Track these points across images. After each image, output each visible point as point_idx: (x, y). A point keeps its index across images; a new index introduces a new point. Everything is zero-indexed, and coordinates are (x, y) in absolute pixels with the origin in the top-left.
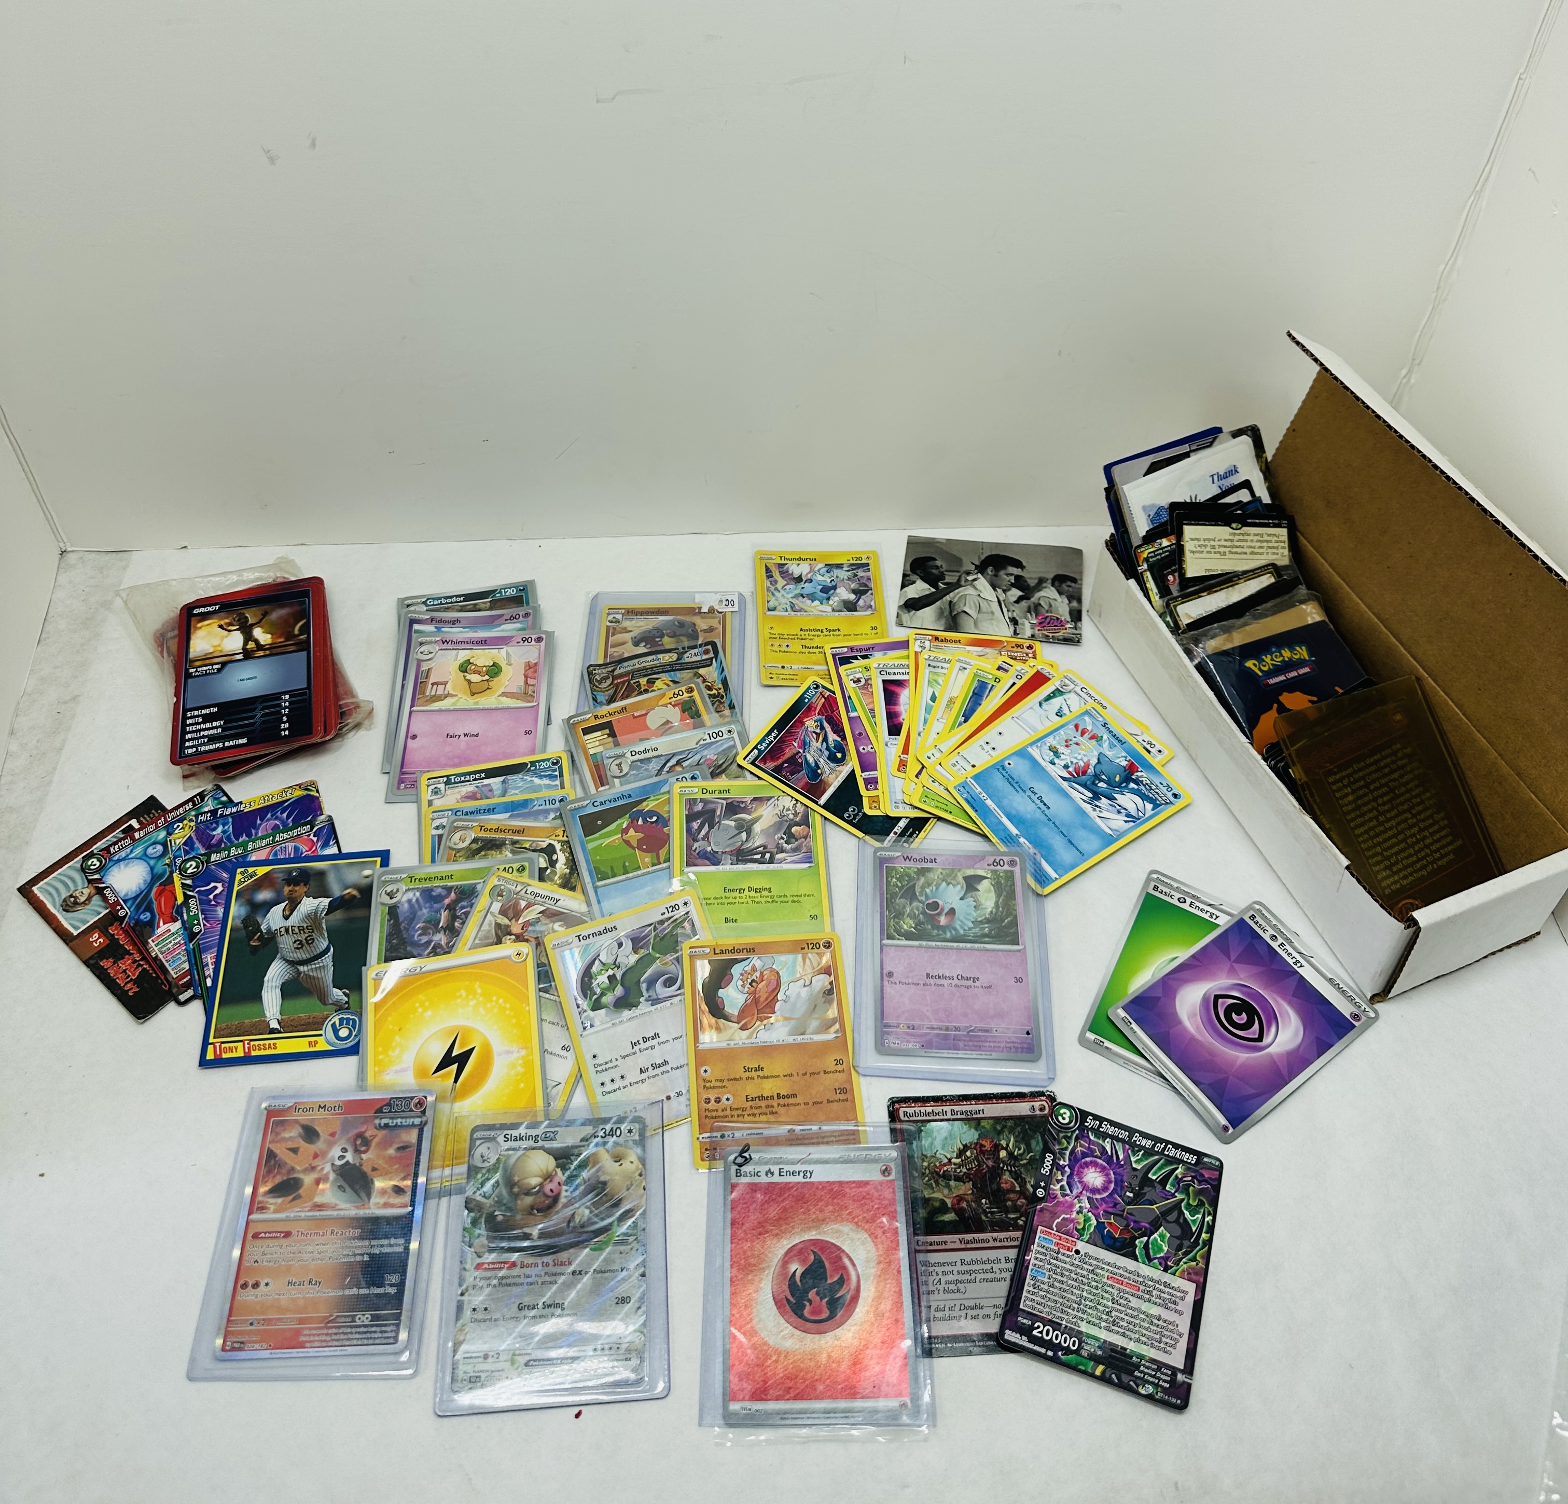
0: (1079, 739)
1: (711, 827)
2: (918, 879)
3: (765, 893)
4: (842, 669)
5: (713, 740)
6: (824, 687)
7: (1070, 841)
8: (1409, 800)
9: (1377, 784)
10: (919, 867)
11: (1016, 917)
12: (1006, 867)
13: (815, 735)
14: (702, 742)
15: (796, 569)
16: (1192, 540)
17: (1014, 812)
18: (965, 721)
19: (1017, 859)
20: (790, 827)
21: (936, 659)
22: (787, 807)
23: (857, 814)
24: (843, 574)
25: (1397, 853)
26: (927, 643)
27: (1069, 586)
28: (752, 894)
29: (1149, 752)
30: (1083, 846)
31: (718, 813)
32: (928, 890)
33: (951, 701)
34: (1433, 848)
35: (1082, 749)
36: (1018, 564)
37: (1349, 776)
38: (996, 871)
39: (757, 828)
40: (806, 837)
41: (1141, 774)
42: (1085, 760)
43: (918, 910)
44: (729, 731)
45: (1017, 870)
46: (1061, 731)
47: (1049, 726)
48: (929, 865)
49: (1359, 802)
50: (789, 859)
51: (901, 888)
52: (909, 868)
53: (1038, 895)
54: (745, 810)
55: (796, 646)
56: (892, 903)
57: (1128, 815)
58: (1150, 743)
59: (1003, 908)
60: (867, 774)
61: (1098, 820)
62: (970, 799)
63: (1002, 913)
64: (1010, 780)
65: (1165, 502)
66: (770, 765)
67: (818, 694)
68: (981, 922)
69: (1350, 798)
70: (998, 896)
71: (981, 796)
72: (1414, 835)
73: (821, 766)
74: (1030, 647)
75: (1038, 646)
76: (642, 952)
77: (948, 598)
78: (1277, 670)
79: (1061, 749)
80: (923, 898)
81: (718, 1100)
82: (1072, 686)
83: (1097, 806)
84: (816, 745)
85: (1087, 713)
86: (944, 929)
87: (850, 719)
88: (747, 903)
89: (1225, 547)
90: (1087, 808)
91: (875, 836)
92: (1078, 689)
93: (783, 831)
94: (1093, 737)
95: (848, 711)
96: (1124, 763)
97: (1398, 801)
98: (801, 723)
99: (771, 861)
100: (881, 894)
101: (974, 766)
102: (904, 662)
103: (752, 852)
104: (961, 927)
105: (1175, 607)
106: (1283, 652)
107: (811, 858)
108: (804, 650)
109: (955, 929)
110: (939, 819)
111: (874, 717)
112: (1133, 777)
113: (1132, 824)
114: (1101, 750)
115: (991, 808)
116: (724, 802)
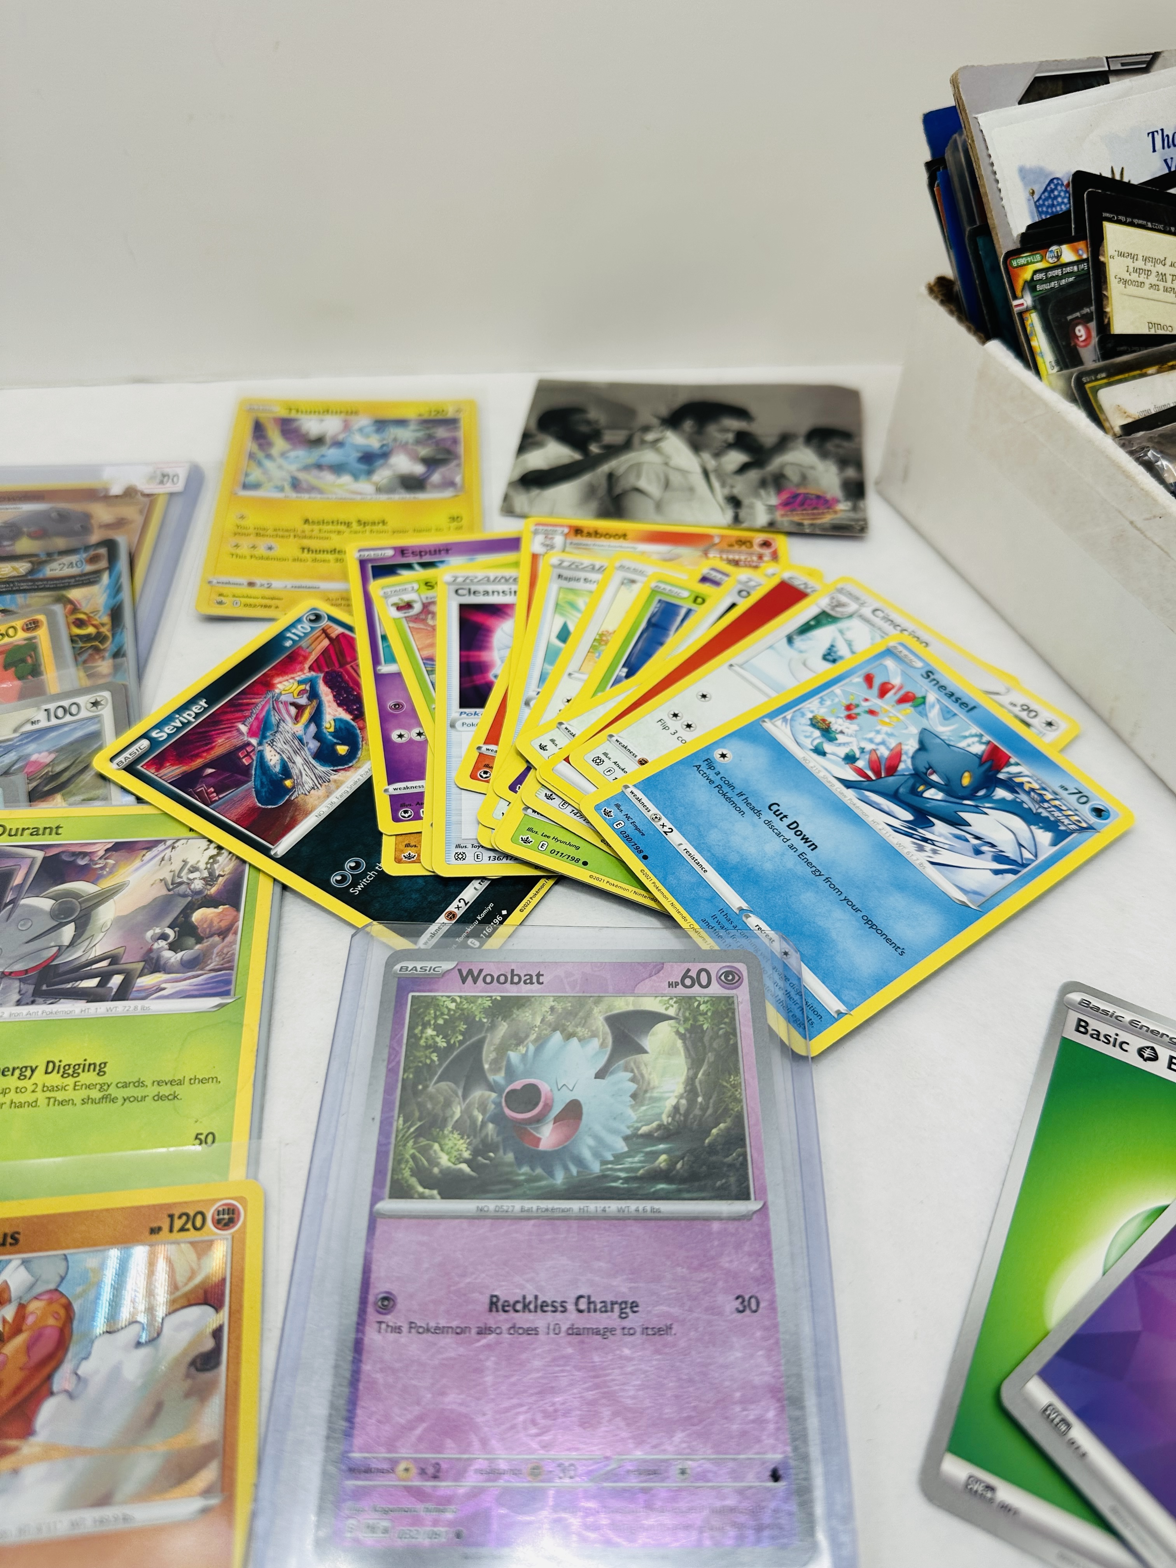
0: (875, 702)
2: (493, 1027)
3: (90, 1077)
4: (377, 587)
5: (54, 722)
6: (331, 619)
7: (870, 925)
10: (497, 995)
11: (739, 1120)
12: (715, 989)
13: (293, 711)
14: (29, 727)
15: (312, 426)
16: (1121, 254)
17: (734, 859)
18: (628, 676)
19: (742, 968)
20: (191, 908)
21: (576, 567)
22: (192, 862)
23: (364, 875)
24: (406, 434)
26: (559, 540)
27: (838, 446)
28: (55, 1079)
29: (1028, 724)
30: (900, 931)
31: (18, 880)
32: (514, 1056)
33: (601, 639)
35: (884, 723)
36: (741, 413)
38: (690, 999)
39: (106, 914)
40: (223, 933)
41: (1020, 771)
42: (893, 743)
43: (483, 1109)
44: (95, 704)
45: (742, 995)
46: (837, 689)
47: (808, 680)
48: (524, 990)
50: (170, 988)
51: (443, 1053)
52: (472, 1000)
53: (797, 1058)
54: (85, 872)
55: (288, 548)
56: (416, 1093)
57: (997, 859)
58: (1028, 710)
59: (708, 1098)
60: (401, 787)
61: (932, 873)
62: (630, 830)
63: (704, 1109)
64: (726, 789)
66: (172, 771)
67: (317, 632)
68: (648, 1136)
70: (695, 1063)
71: (658, 825)
73: (294, 771)
74: (766, 544)
75: (782, 543)
79: (838, 724)
80: (499, 1078)
82: (854, 606)
83: (925, 840)
84: (291, 728)
85: (889, 652)
86: (547, 1160)
87: (379, 678)
88: (34, 1104)
90: (905, 845)
91: (398, 925)
92: (867, 611)
93: (169, 920)
94: (905, 699)
95: (376, 661)
96: (978, 749)
98: (266, 685)
99: (122, 994)
100: (392, 1071)
101: (643, 762)
102: (509, 572)
103: (80, 971)
104: (596, 1154)
105: (1095, 390)
107: (228, 982)
108: (306, 555)
109: (580, 1162)
110: (560, 879)
111: (431, 672)
112: (1001, 776)
113: (1010, 877)
114: (925, 724)
115: (681, 849)
116: (39, 855)
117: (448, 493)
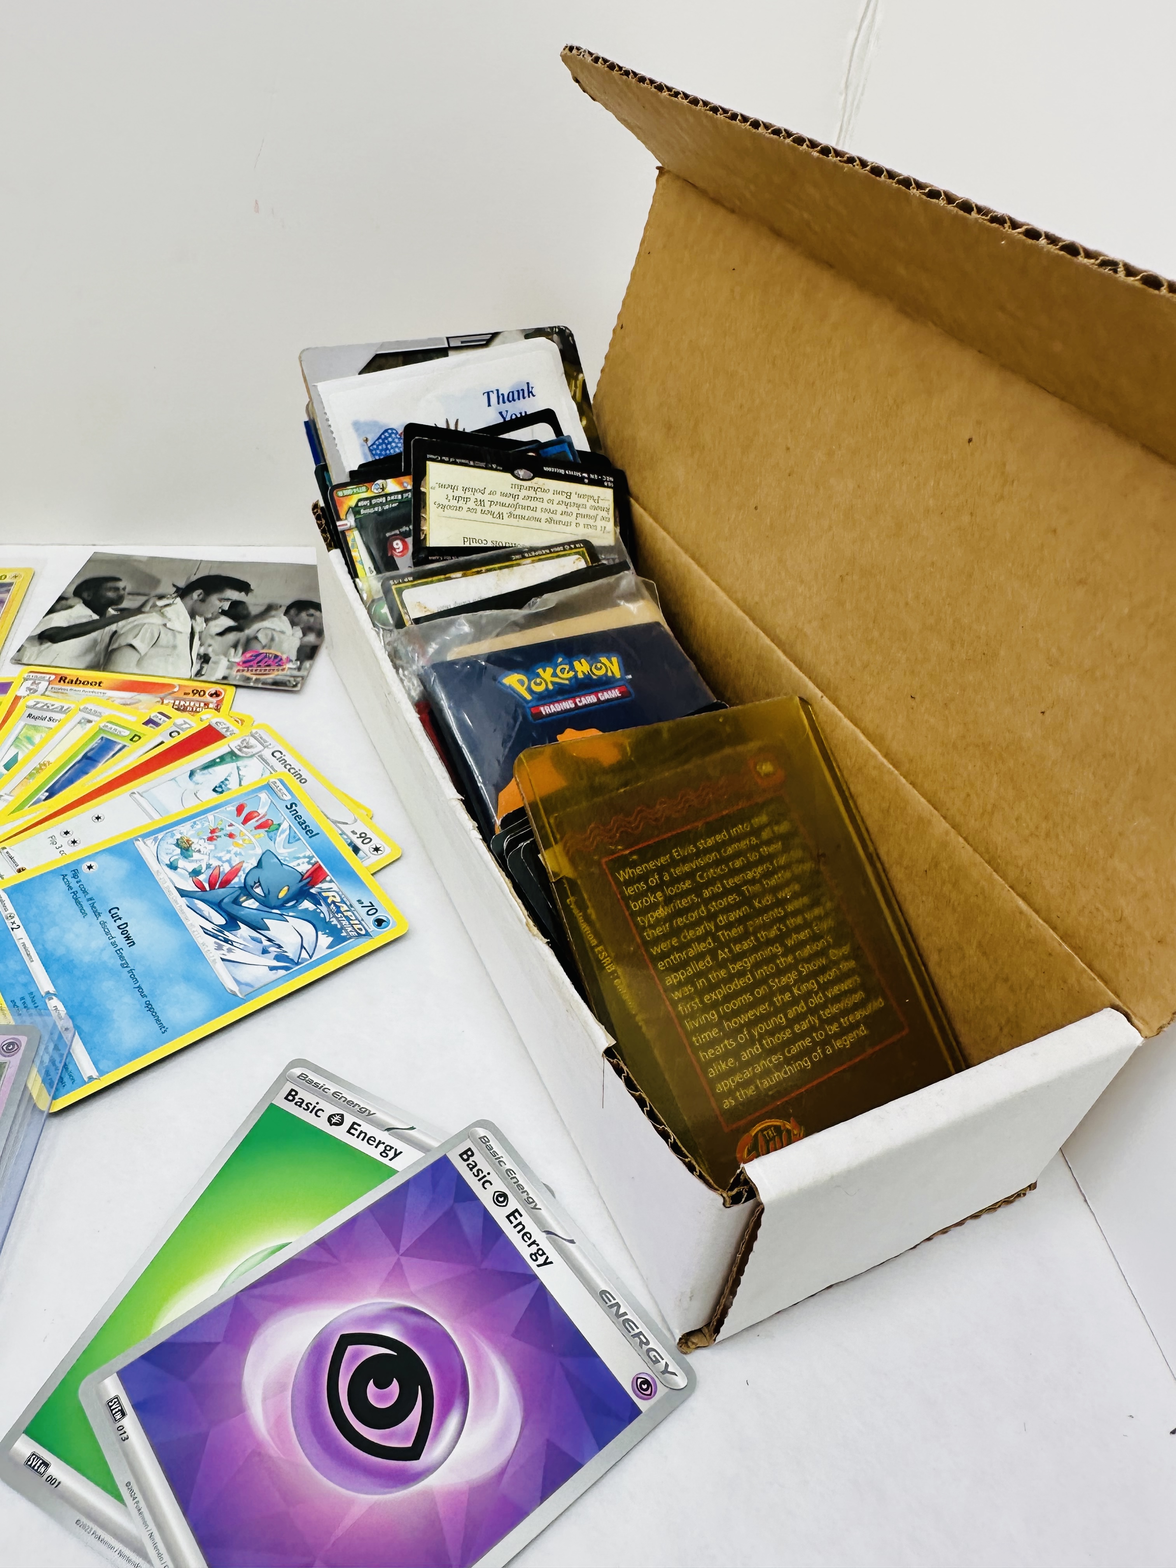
0: (238, 828)
7: (149, 1007)
8: (782, 920)
9: (718, 888)
16: (442, 486)
17: (61, 952)
18: (47, 798)
19: (23, 1040)
21: (47, 708)
25: (751, 1024)
26: (43, 686)
29: (356, 850)
30: (171, 1014)
33: (40, 767)
34: (826, 1013)
35: (237, 845)
37: (660, 870)
41: (330, 887)
42: (236, 861)
45: (15, 1061)
46: (210, 816)
47: (191, 807)
49: (680, 921)
53: (39, 1113)
57: (278, 958)
58: (363, 837)
61: (219, 966)
64: (79, 894)
65: (398, 423)
69: (661, 912)
71: (8, 923)
72: (787, 988)
74: (214, 694)
75: (229, 693)
77: (113, 627)
78: (561, 692)
79: (198, 844)
82: (260, 747)
83: (226, 941)
85: (268, 787)
89: (503, 505)
90: (208, 944)
92: (267, 754)
94: (264, 825)
96: (304, 868)
97: (759, 921)
101: (21, 870)
105: (400, 592)
106: (576, 664)
112: (313, 891)
113: (282, 972)
114: (270, 846)
115: (19, 944)
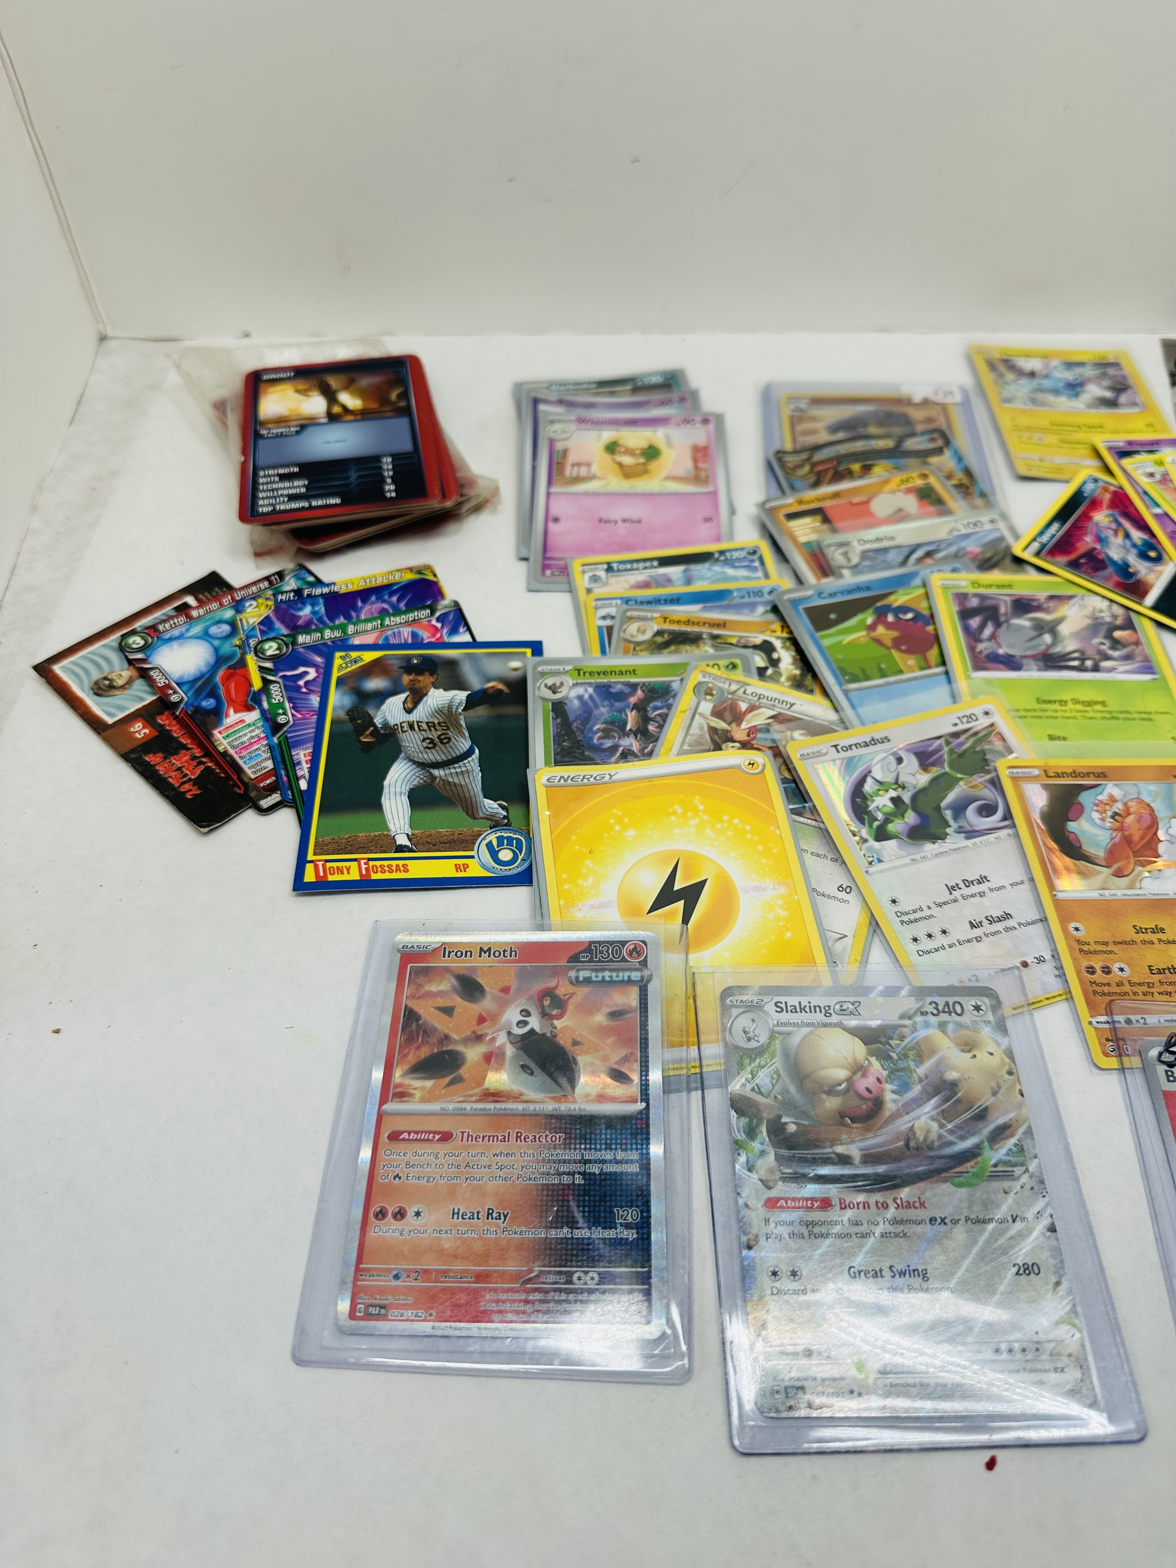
1: (998, 625)
3: (1099, 707)
4: (1124, 462)
5: (971, 530)
6: (1105, 482)
14: (957, 532)
15: (1028, 365)
20: (1110, 631)
22: (1099, 607)
28: (1080, 707)
31: (1003, 610)
39: (1064, 630)
40: (1136, 644)
44: (992, 521)
50: (1122, 668)
54: (1039, 608)
55: (1051, 439)
66: (1062, 559)
67: (1100, 489)
76: (935, 771)
81: (1107, 970)
87: (1154, 516)
88: (1075, 718)
93: (1102, 635)
95: (1148, 506)
98: (1087, 517)
99: (1096, 669)
103: (1065, 657)
107: (1151, 668)
116: (1008, 599)
117: (1136, 410)
